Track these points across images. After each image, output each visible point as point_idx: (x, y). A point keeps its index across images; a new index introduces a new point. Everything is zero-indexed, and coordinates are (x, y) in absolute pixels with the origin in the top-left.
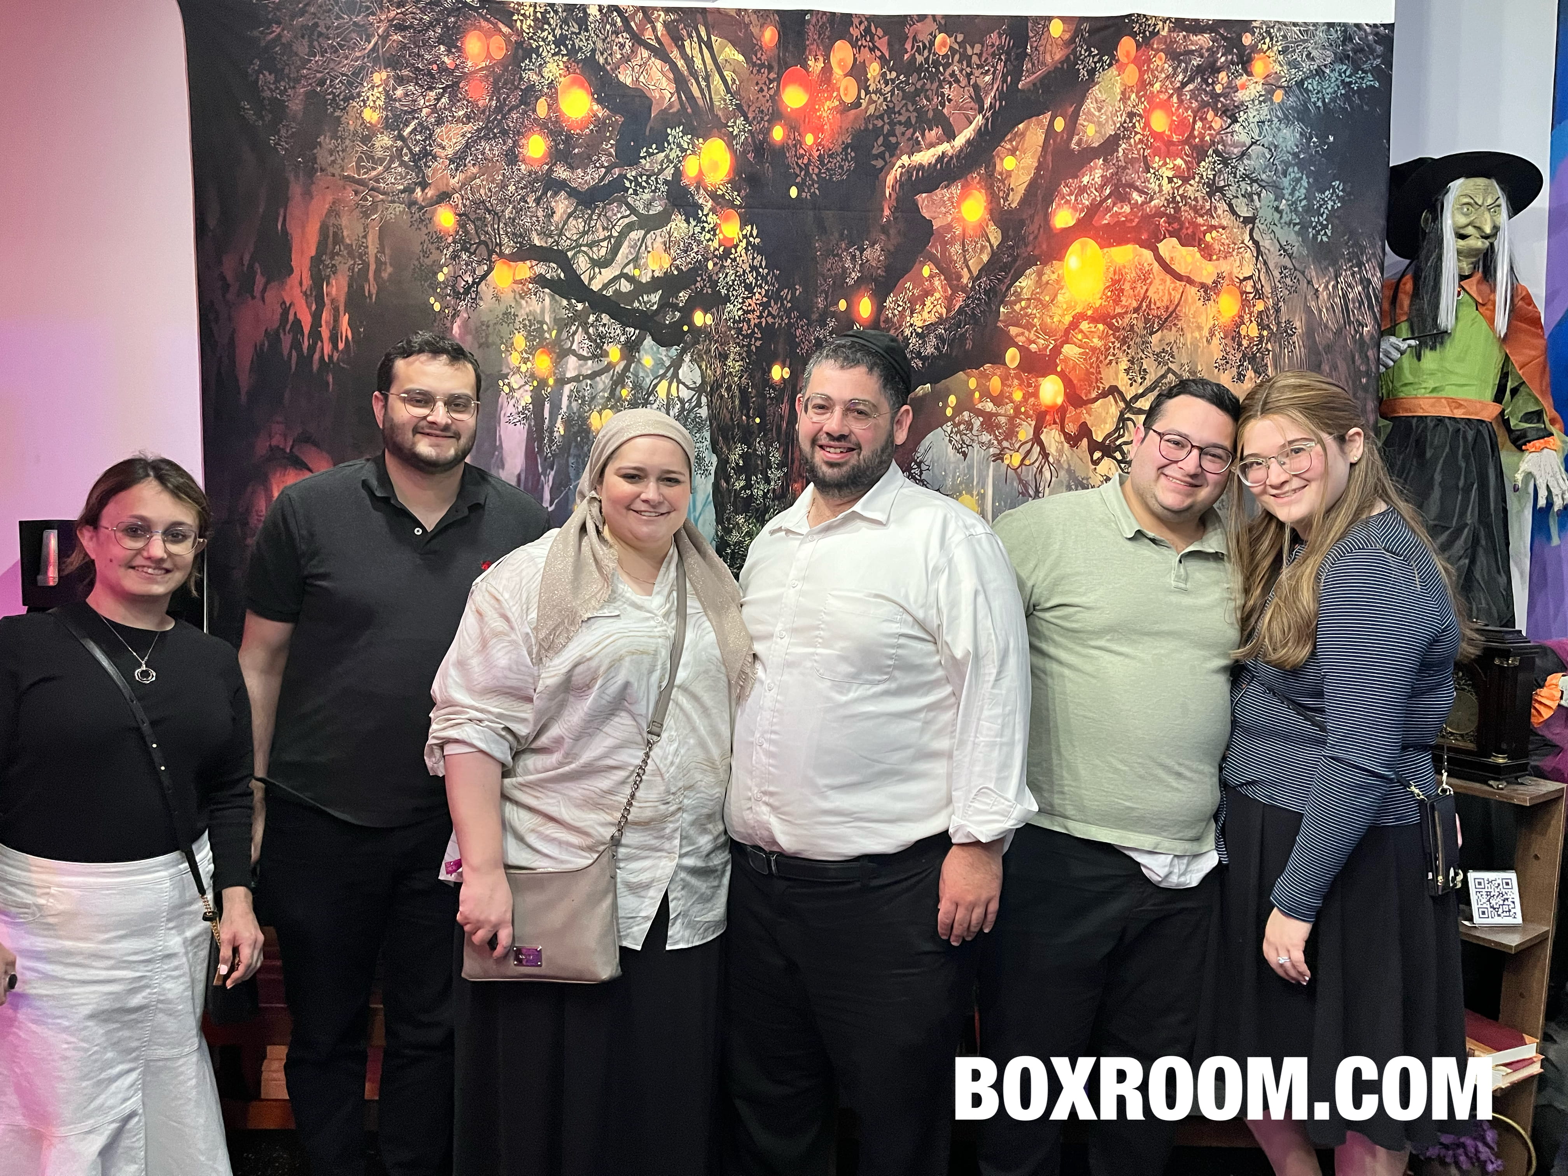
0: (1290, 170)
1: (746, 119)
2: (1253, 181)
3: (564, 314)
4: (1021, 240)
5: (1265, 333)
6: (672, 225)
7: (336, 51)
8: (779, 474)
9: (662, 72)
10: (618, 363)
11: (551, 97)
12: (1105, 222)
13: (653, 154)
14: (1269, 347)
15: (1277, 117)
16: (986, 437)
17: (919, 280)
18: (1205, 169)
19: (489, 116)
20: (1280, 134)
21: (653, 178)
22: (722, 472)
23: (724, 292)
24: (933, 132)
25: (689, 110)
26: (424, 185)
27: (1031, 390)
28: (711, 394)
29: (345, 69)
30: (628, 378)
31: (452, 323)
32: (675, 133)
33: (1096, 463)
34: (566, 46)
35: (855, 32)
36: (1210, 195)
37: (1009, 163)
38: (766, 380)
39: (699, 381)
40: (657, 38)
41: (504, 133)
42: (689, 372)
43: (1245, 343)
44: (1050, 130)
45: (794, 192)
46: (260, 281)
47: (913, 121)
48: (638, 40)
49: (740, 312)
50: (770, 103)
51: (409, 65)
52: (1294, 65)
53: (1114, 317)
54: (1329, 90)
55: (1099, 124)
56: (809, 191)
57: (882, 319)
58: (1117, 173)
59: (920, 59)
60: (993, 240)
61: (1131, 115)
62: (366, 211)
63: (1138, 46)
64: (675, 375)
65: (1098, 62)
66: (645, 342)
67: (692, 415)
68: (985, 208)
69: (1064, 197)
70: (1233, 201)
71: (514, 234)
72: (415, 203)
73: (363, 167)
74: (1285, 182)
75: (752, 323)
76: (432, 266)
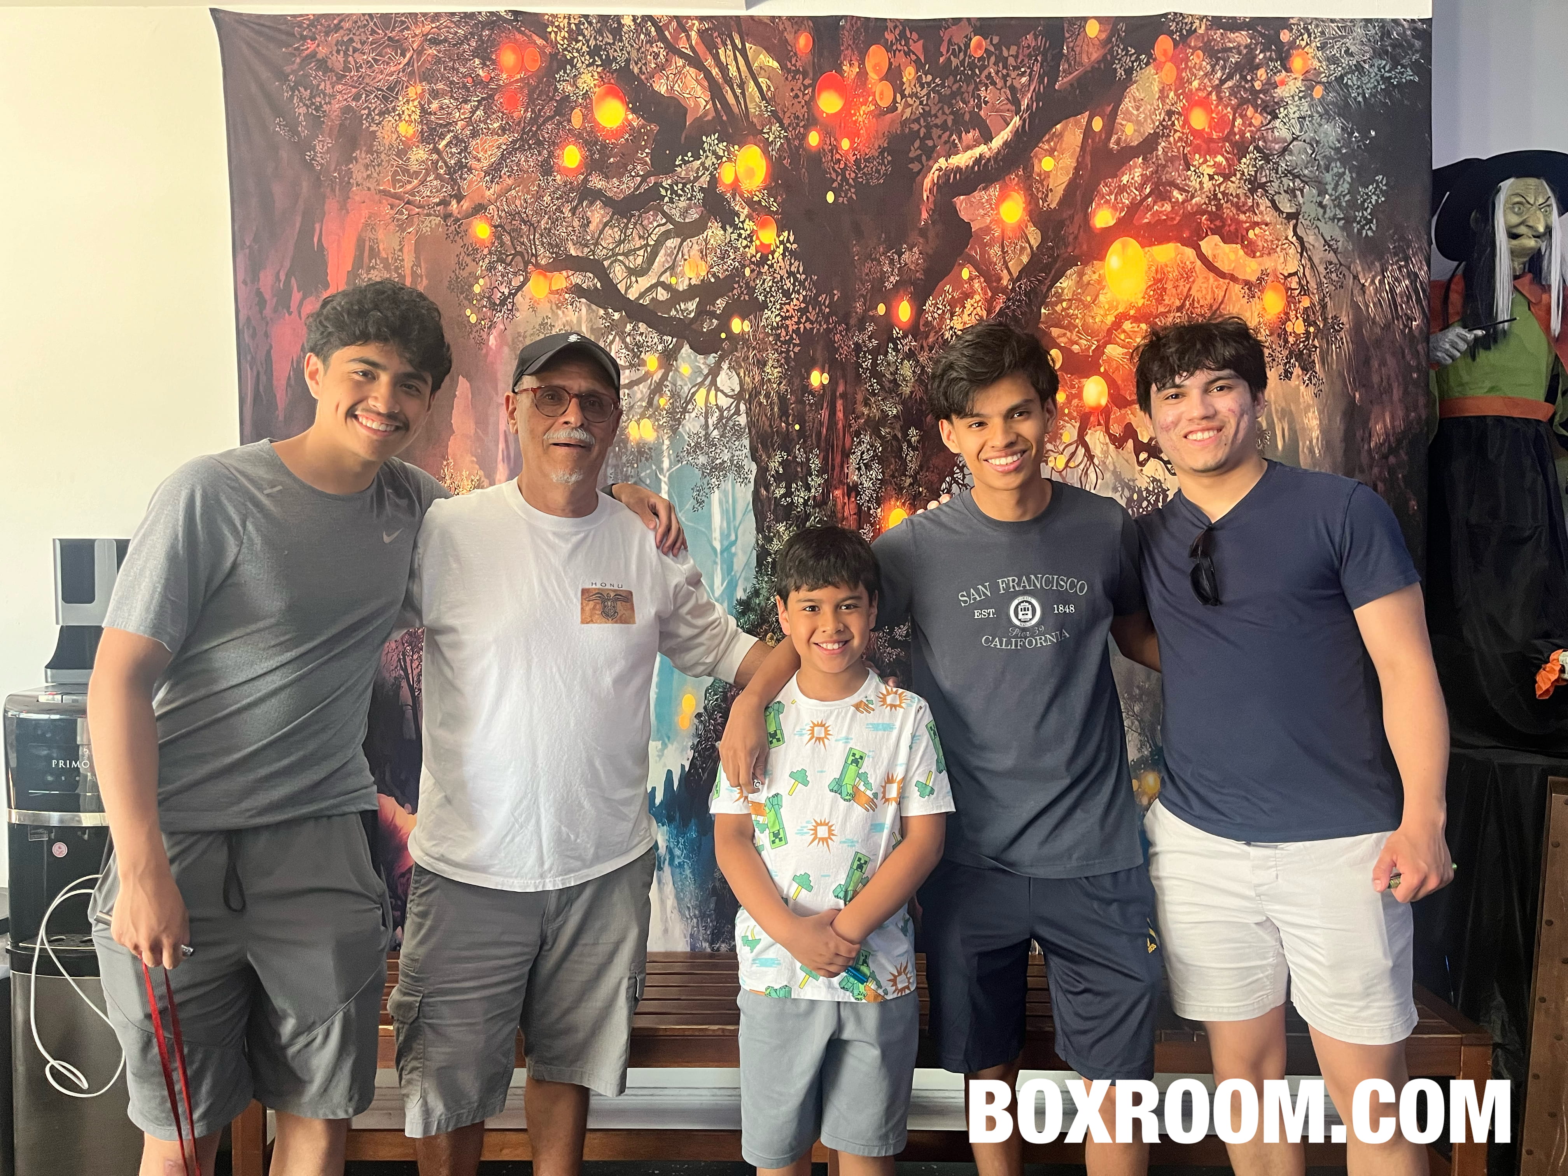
0: (1333, 165)
1: (782, 125)
2: (1296, 176)
3: (601, 323)
4: (1061, 241)
5: (1312, 329)
6: (709, 232)
7: (372, 66)
8: (820, 481)
9: (697, 80)
10: (656, 372)
11: (585, 107)
12: (1146, 221)
13: (689, 162)
14: (1316, 343)
15: (1318, 112)
17: (958, 282)
18: (1246, 165)
19: (524, 128)
20: (1322, 129)
21: (688, 186)
22: (761, 481)
23: (761, 298)
24: (970, 135)
25: (725, 118)
26: (459, 198)
27: (1074, 391)
28: (749, 402)
29: (379, 84)
30: (666, 386)
31: (488, 334)
32: (710, 140)
33: (1141, 464)
34: (600, 57)
35: (890, 37)
36: (1252, 191)
37: (1047, 164)
38: (806, 388)
39: (737, 389)
40: (691, 47)
41: (539, 143)
42: (728, 381)
43: (1291, 340)
44: (1088, 131)
45: (830, 197)
46: (297, 296)
47: (950, 123)
48: (672, 49)
49: (778, 318)
50: (805, 109)
51: (443, 78)
52: (1333, 60)
53: (1157, 316)
54: (1369, 86)
55: (1138, 123)
56: (846, 195)
57: (921, 323)
58: (1157, 172)
59: (955, 62)
60: (1032, 242)
61: (1170, 113)
62: (402, 225)
63: (1176, 44)
64: (714, 383)
65: (1135, 61)
66: (683, 351)
67: (731, 423)
68: (1024, 209)
69: (1103, 197)
70: (1276, 197)
71: (550, 244)
72: (451, 215)
73: (400, 181)
74: (1328, 177)
75: (790, 329)
76: (468, 277)
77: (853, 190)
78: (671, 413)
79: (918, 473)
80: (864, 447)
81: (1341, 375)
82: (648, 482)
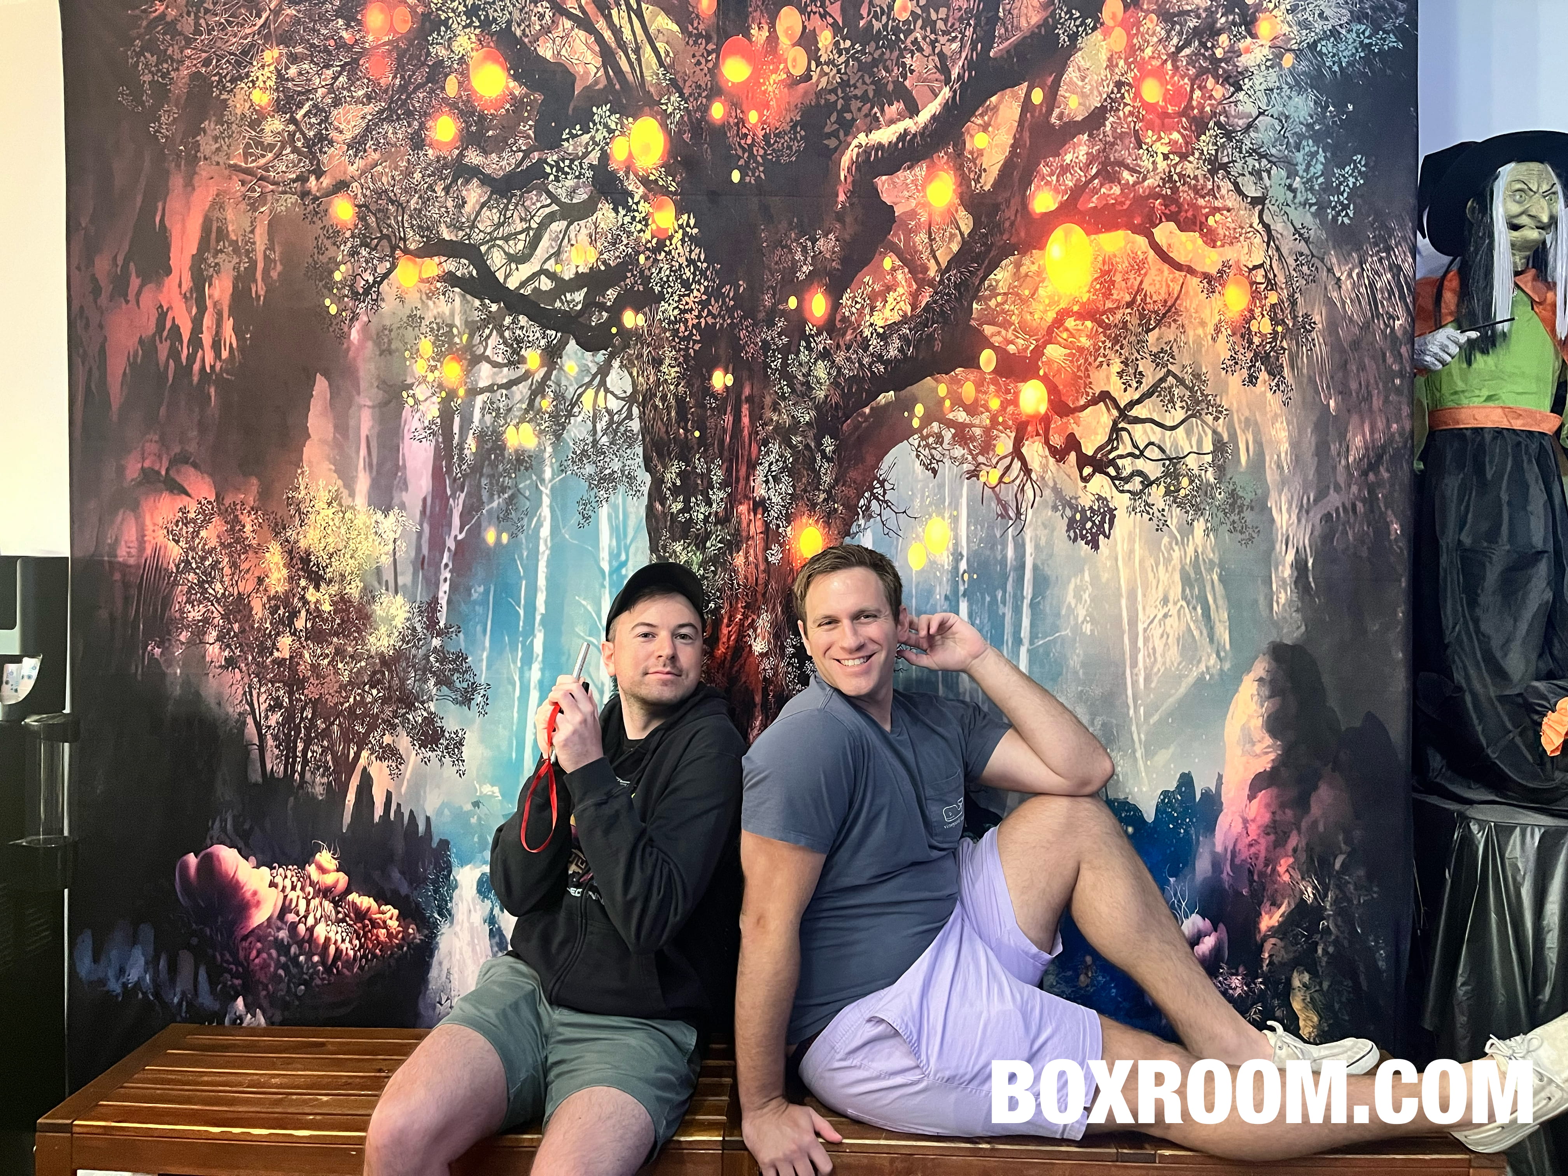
0: (1304, 143)
1: (681, 95)
2: (1262, 156)
3: (476, 316)
4: (996, 228)
5: (1280, 329)
6: (599, 214)
7: (225, 28)
8: (722, 495)
9: (587, 44)
10: (537, 370)
11: (462, 74)
12: (1092, 205)
13: (577, 136)
14: (1285, 345)
15: (1287, 83)
16: (958, 452)
17: (879, 273)
18: (1206, 143)
19: (392, 96)
20: (1291, 103)
21: (576, 163)
22: (656, 494)
23: (657, 289)
24: (894, 107)
25: (617, 87)
26: (319, 173)
27: (1009, 397)
28: (643, 405)
29: (233, 48)
30: (549, 387)
31: (350, 327)
32: (601, 112)
33: (1085, 480)
34: (478, 17)
36: (1213, 172)
37: (980, 140)
38: (707, 390)
39: (630, 390)
40: (581, 7)
41: (409, 114)
42: (618, 380)
43: (1256, 340)
44: (1027, 103)
45: (736, 176)
46: (135, 282)
47: (871, 94)
48: (560, 10)
49: (676, 312)
50: (708, 77)
51: (303, 40)
52: (1304, 25)
53: (1104, 313)
54: (1346, 53)
55: (1083, 95)
56: (753, 175)
57: (838, 318)
58: (1104, 150)
59: (877, 25)
60: (963, 228)
61: (1119, 85)
62: (254, 203)
63: (1126, 7)
64: (603, 383)
65: (1081, 25)
66: (569, 347)
67: (622, 429)
68: (954, 191)
69: (1043, 178)
70: (1238, 180)
71: (420, 227)
72: (309, 193)
73: (251, 154)
74: (1299, 157)
75: (690, 324)
76: (328, 263)
77: (761, 169)
78: (554, 416)
79: (834, 488)
80: (772, 458)
81: (1312, 380)
82: (527, 494)
